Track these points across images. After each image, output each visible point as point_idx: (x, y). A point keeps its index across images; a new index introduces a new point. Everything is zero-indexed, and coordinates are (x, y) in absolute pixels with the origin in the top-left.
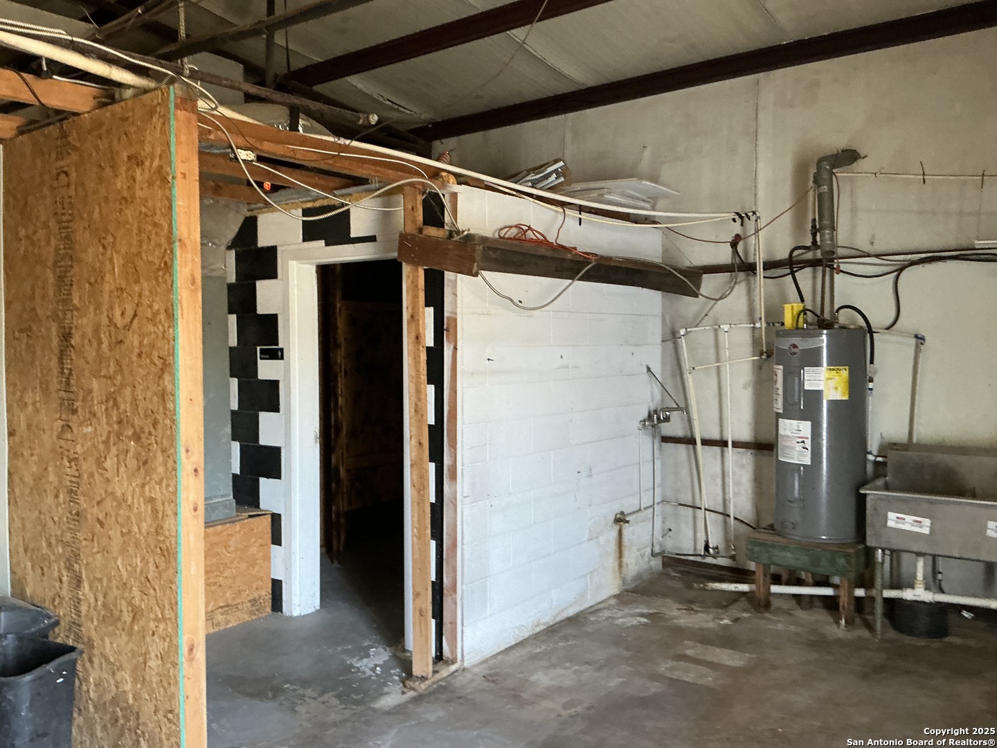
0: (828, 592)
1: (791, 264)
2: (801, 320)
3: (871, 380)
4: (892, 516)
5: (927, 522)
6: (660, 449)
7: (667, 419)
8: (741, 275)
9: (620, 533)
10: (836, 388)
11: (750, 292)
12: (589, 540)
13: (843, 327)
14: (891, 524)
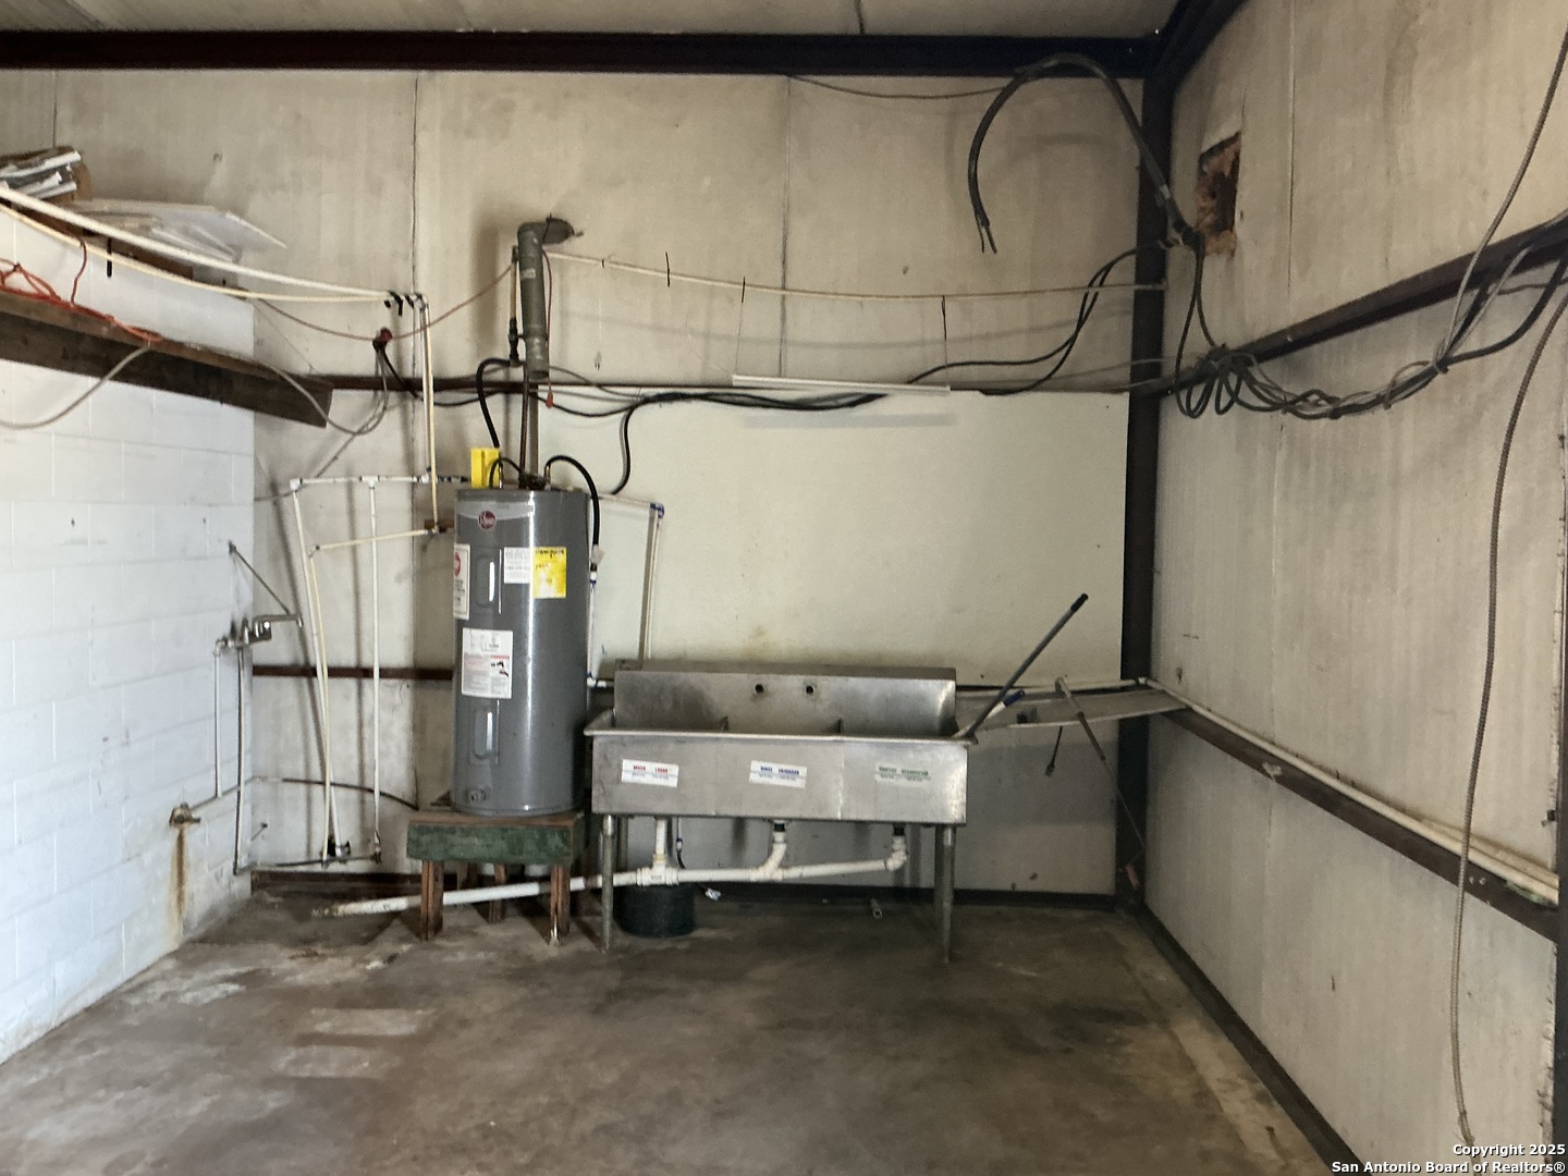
0: (531, 889)
1: (479, 386)
2: (496, 474)
3: (594, 568)
4: (627, 765)
5: (674, 770)
6: (251, 688)
7: (266, 635)
8: (393, 397)
9: (180, 839)
10: (549, 581)
11: (406, 425)
12: (124, 862)
13: (555, 489)
14: (626, 777)
